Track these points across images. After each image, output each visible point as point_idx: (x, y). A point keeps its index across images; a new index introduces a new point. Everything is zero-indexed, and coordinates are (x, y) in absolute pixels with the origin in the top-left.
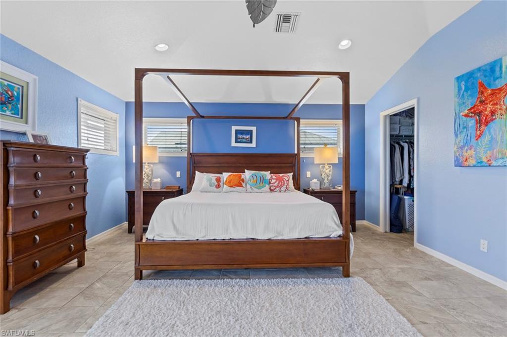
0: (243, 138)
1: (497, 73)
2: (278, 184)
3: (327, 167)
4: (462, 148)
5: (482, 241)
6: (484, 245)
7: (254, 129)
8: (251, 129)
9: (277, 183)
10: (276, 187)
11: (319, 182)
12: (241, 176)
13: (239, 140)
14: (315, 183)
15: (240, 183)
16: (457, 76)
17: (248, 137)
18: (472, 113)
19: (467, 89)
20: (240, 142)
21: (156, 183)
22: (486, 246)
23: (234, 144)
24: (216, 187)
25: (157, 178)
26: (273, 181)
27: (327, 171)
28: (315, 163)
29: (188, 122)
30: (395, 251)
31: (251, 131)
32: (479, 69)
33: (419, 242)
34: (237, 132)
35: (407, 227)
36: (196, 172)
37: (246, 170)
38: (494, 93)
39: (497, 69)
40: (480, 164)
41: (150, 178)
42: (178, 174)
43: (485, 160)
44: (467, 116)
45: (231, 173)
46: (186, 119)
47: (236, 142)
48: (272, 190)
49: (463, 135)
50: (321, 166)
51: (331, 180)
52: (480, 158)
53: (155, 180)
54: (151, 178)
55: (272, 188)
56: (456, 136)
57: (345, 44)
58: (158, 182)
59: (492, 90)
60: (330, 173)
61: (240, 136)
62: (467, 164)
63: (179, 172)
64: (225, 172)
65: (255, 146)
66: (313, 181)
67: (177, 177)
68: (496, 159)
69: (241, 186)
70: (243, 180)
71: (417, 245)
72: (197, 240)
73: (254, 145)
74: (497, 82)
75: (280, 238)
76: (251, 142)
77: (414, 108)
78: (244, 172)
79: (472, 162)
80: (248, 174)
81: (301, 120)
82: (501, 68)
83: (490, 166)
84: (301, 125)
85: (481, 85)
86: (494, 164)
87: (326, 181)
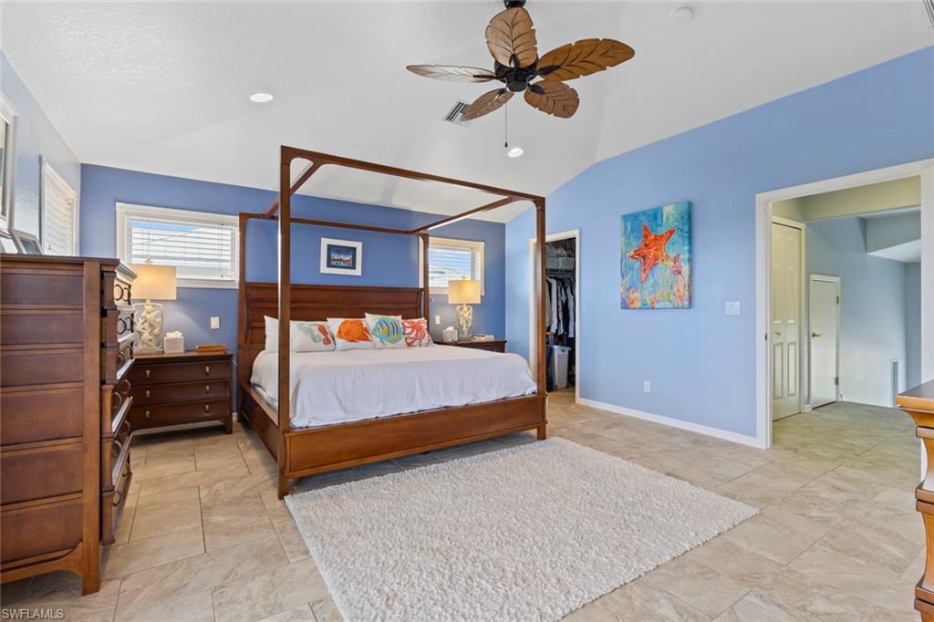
0: (341, 260)
1: (659, 221)
2: (417, 334)
3: (465, 309)
4: (628, 289)
5: (646, 383)
6: (647, 386)
7: (358, 246)
8: (354, 246)
9: (415, 332)
10: (415, 339)
11: (456, 331)
12: (361, 324)
13: (333, 263)
14: (452, 332)
15: (364, 335)
16: (624, 214)
17: (348, 258)
18: (638, 255)
19: (632, 231)
20: (334, 267)
21: (173, 341)
22: (649, 387)
23: (324, 269)
24: (325, 344)
25: (172, 331)
26: (408, 330)
27: (466, 315)
28: (450, 302)
29: (240, 224)
30: (562, 409)
31: (354, 249)
32: (644, 213)
33: (582, 396)
34: (330, 248)
35: (557, 383)
36: (265, 317)
37: (366, 314)
38: (656, 239)
39: (659, 216)
40: (644, 307)
41: (156, 331)
42: (215, 322)
43: (649, 302)
44: (632, 257)
45: (344, 320)
46: (238, 218)
47: (329, 265)
48: (409, 345)
49: (629, 275)
50: (458, 307)
51: (471, 327)
52: (645, 301)
53: (170, 335)
54: (161, 330)
55: (409, 341)
56: (623, 277)
57: (515, 152)
58: (177, 339)
59: (655, 236)
60: (470, 317)
61: (335, 256)
62: (633, 306)
63: (218, 318)
64: (330, 317)
65: (360, 274)
66: (448, 329)
67: (212, 327)
68: (658, 301)
69: (366, 339)
70: (366, 330)
71: (579, 400)
72: (377, 418)
73: (358, 272)
74: (659, 229)
75: (478, 402)
76: (353, 267)
77: (575, 238)
78: (364, 317)
79: (638, 304)
80: (370, 320)
81: (430, 238)
82: (662, 216)
83: (653, 308)
84: (430, 246)
85: (646, 229)
86: (657, 306)
87: (465, 329)
